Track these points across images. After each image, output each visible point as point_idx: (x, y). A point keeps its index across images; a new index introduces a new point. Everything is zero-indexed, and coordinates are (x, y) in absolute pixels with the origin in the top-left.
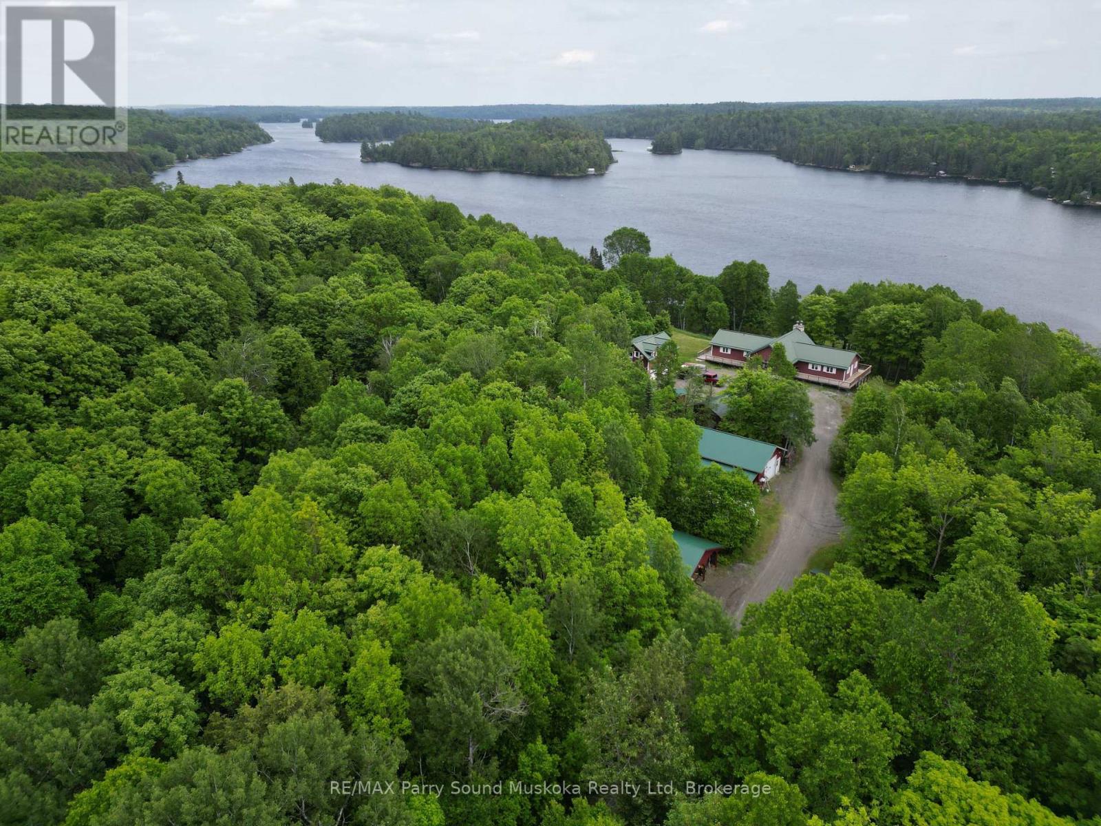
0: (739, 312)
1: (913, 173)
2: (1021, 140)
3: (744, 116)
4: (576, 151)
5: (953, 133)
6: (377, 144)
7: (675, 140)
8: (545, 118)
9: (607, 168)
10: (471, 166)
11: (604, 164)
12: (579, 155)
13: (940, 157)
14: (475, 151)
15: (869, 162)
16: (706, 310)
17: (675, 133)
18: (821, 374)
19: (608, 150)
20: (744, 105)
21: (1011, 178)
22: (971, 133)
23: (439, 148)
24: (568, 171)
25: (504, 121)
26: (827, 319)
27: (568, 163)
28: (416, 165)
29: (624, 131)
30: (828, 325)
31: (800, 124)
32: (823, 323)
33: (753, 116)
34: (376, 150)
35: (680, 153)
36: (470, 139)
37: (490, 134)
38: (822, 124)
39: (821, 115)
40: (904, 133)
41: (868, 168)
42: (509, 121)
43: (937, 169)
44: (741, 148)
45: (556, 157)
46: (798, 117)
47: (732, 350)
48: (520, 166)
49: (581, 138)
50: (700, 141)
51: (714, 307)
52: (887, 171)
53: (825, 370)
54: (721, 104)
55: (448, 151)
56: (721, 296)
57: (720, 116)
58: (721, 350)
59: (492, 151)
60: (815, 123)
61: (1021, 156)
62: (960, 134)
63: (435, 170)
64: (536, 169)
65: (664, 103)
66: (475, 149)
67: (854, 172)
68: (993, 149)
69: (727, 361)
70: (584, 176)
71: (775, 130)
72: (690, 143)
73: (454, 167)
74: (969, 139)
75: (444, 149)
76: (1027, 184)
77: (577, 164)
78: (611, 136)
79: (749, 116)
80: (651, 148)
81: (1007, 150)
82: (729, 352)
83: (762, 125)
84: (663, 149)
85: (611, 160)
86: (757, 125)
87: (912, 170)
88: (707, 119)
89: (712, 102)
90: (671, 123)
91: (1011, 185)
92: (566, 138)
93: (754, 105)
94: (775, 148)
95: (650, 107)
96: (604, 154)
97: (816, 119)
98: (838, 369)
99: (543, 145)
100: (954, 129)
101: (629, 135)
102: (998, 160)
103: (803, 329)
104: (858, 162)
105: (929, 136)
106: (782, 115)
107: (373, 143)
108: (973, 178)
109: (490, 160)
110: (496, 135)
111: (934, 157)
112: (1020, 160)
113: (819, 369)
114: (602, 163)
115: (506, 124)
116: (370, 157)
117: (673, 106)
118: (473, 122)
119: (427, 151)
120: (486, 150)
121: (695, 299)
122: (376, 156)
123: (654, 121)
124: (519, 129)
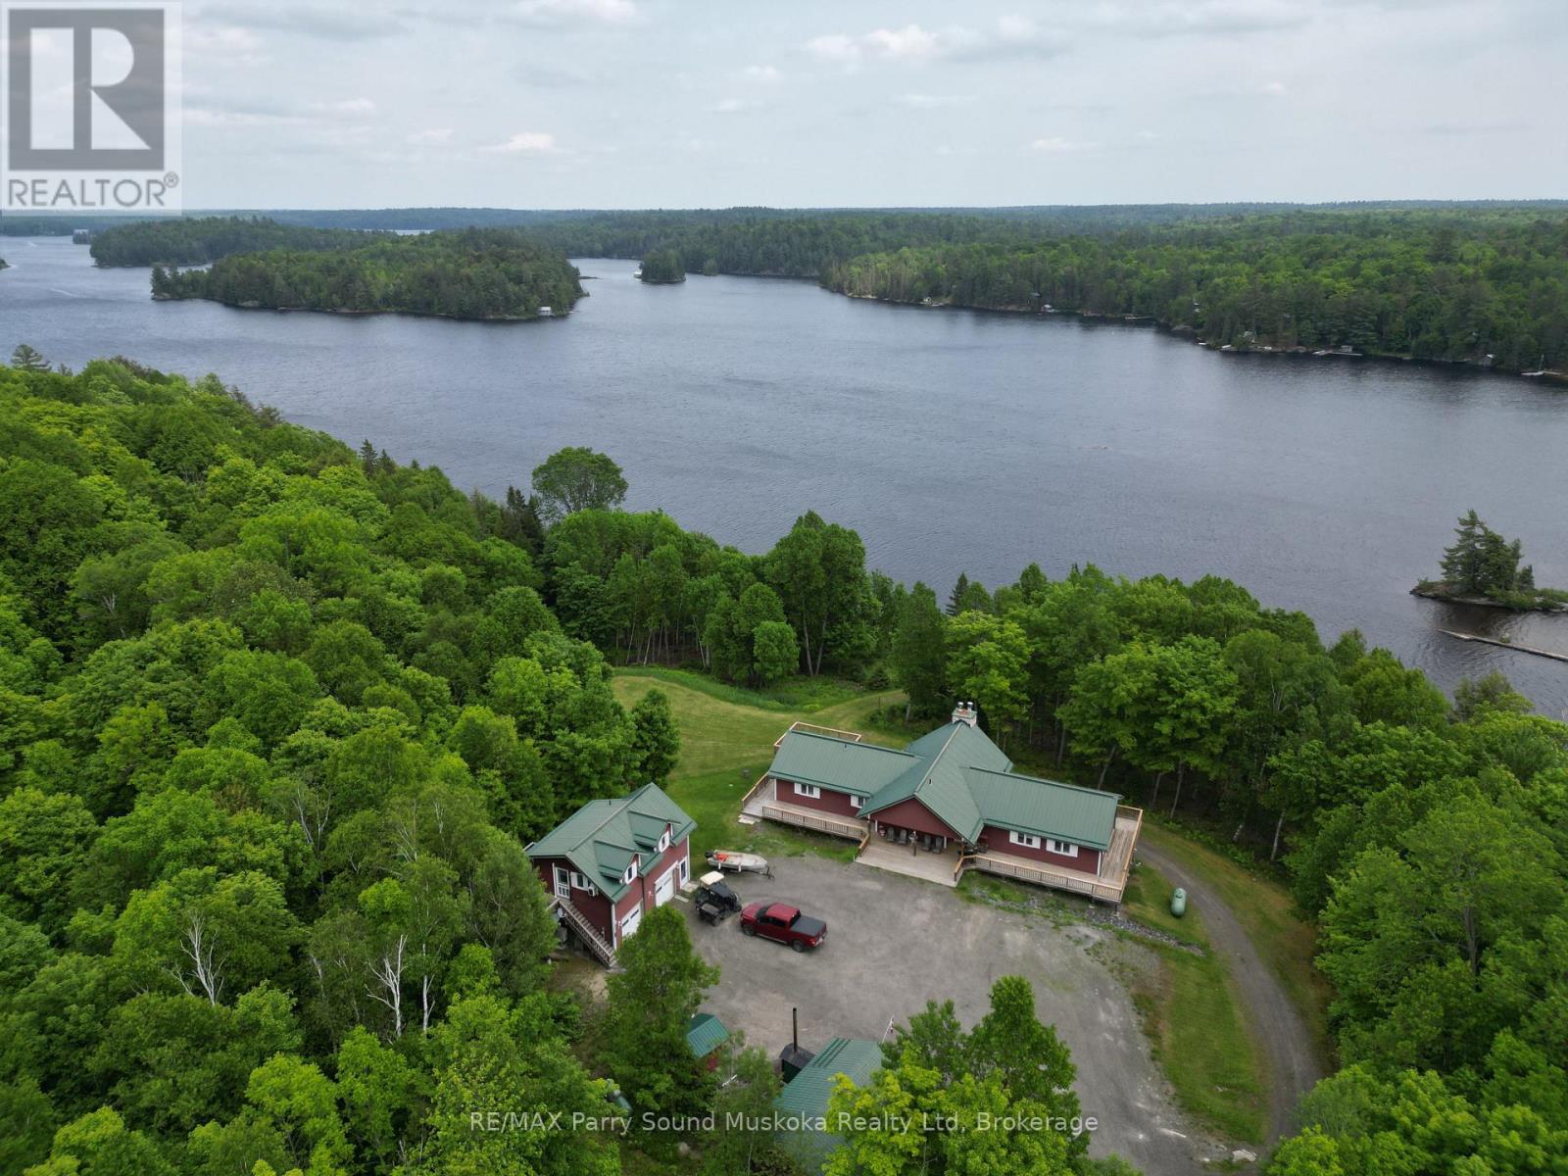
0: (815, 631)
1: (1010, 308)
2: (1141, 259)
3: (769, 227)
4: (518, 280)
5: (1053, 252)
6: (182, 271)
7: (673, 263)
8: (472, 228)
9: (572, 305)
10: (344, 304)
11: (566, 301)
12: (523, 287)
13: (1043, 286)
14: (351, 281)
15: (949, 293)
16: (749, 640)
17: (671, 252)
18: (1041, 855)
19: (575, 276)
20: (766, 211)
21: (1139, 313)
22: (1076, 248)
23: (287, 278)
24: (507, 311)
25: (408, 233)
26: (1011, 674)
27: (507, 299)
28: (249, 304)
29: (599, 247)
30: (1013, 686)
31: (846, 238)
32: (1005, 684)
33: (782, 227)
34: (179, 280)
35: (683, 280)
36: (342, 262)
37: (383, 252)
38: (876, 239)
39: (873, 227)
40: (991, 251)
41: (948, 301)
42: (416, 233)
43: (1041, 301)
44: (769, 272)
45: (486, 289)
46: (842, 229)
47: (823, 791)
48: (429, 304)
49: (527, 260)
50: (711, 263)
51: (768, 634)
52: (975, 305)
53: (1050, 847)
54: (736, 209)
55: (305, 281)
56: (778, 604)
57: (736, 227)
58: (798, 790)
59: (382, 279)
60: (866, 238)
61: (1147, 282)
62: (1063, 251)
63: (282, 312)
64: (454, 309)
65: (656, 207)
66: (351, 278)
67: (928, 308)
68: (1111, 273)
69: (816, 819)
70: (537, 319)
71: (814, 247)
72: (696, 266)
73: (317, 308)
74: (1076, 261)
75: (296, 278)
76: (1162, 321)
77: (520, 301)
78: (580, 254)
79: (776, 227)
80: (640, 273)
81: (1129, 275)
82: (816, 794)
83: (796, 240)
84: (658, 275)
85: (579, 293)
86: (788, 240)
87: (1008, 303)
88: (717, 231)
89: (722, 207)
90: (667, 236)
91: (1142, 323)
92: (503, 260)
93: (780, 212)
94: (816, 273)
95: (635, 212)
96: (565, 284)
97: (867, 232)
98: (1082, 849)
99: (466, 271)
100: (1054, 246)
101: (607, 253)
102: (1120, 288)
103: (973, 722)
104: (935, 293)
105: (1022, 256)
106: (821, 225)
107: (173, 268)
108: (1090, 314)
109: (378, 295)
110: (395, 255)
111: (1036, 286)
112: (1147, 288)
113: (1036, 844)
114: (565, 296)
115: (411, 237)
116: (168, 291)
117: (670, 212)
118: (361, 233)
119: (266, 282)
120: (369, 278)
121: (727, 614)
122: (180, 289)
123: (643, 234)
124: (433, 245)
